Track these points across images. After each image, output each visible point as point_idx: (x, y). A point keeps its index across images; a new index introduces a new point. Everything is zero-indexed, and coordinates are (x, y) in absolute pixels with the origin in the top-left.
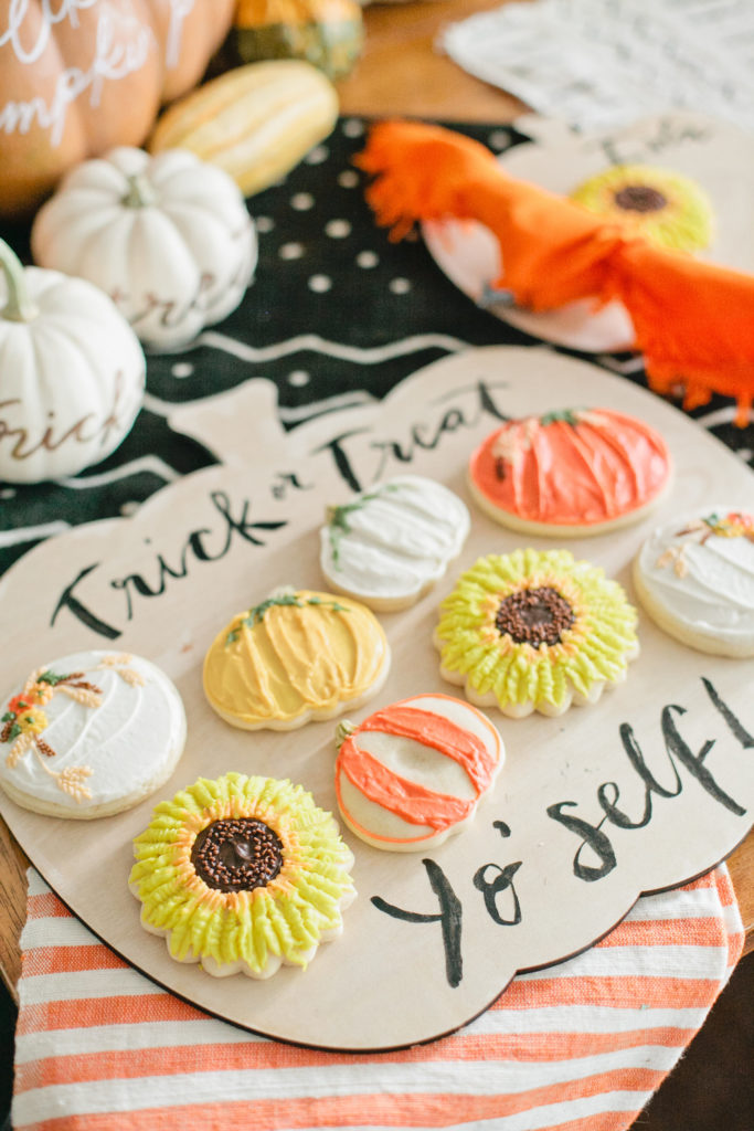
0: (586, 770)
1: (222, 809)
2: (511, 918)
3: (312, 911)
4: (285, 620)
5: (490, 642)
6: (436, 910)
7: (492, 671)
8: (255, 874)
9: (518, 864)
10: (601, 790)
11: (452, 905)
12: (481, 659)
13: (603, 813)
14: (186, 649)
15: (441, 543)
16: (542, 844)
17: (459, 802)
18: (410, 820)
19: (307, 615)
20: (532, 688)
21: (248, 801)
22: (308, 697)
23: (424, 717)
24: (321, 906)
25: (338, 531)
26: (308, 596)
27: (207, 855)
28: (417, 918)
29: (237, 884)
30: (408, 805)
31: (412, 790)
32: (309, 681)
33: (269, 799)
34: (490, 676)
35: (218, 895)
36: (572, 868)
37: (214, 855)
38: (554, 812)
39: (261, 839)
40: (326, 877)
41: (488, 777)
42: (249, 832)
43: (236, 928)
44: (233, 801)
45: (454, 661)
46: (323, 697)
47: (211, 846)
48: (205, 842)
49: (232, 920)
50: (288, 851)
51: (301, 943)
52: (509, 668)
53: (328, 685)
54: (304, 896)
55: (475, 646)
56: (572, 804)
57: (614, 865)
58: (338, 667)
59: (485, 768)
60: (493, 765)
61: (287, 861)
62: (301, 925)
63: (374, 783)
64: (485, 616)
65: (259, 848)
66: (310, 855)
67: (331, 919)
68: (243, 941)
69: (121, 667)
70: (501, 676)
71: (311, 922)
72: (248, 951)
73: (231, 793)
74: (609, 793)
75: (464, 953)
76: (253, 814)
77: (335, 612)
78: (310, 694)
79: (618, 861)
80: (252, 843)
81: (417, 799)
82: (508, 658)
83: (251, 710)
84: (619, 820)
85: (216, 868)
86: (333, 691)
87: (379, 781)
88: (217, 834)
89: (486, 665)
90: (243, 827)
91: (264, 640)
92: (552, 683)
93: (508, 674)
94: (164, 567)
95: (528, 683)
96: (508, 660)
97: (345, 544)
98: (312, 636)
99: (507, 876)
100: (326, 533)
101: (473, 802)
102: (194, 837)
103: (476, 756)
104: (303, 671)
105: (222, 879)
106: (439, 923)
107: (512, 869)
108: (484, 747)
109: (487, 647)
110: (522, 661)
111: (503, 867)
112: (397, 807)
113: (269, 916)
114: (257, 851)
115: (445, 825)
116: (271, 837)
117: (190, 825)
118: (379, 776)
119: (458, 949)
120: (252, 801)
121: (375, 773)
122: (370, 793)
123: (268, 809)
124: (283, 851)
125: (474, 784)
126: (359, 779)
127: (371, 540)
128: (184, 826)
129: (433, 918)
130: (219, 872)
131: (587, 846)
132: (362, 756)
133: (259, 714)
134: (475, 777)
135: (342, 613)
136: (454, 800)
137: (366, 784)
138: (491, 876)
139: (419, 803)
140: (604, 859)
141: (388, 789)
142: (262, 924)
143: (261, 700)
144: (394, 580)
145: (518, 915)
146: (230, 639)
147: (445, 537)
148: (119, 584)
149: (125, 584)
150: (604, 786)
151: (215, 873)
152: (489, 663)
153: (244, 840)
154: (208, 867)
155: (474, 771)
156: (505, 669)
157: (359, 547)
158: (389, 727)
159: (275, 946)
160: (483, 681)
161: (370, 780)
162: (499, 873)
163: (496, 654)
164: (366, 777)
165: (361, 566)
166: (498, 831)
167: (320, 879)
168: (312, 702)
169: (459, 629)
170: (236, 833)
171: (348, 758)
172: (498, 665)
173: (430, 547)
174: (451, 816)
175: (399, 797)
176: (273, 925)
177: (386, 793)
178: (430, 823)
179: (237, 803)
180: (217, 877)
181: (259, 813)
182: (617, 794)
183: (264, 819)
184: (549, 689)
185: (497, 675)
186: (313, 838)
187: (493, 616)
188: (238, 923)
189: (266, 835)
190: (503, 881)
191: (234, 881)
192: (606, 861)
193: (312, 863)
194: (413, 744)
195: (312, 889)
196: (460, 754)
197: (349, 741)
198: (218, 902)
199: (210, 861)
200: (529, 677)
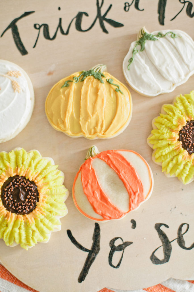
0: (181, 213)
1: (23, 172)
2: (115, 265)
3: (37, 234)
4: (92, 86)
5: (172, 141)
6: (89, 247)
7: (166, 155)
8: (22, 208)
9: (131, 243)
10: (182, 225)
11: (97, 248)
12: (164, 147)
13: (176, 236)
14: (50, 74)
15: (179, 76)
16: (145, 239)
17: (119, 212)
18: (95, 210)
19: (103, 87)
20: (178, 171)
21: (34, 173)
22: (83, 130)
23: (126, 164)
24: (42, 232)
25: (139, 47)
26: (108, 76)
27: (8, 189)
28: (81, 247)
29: (13, 209)
30: (98, 204)
31: (103, 198)
32: (87, 123)
33: (43, 176)
34: (164, 156)
35: (5, 211)
36: (151, 254)
37: (11, 191)
38: (158, 227)
39: (31, 194)
40: (50, 221)
41: (137, 205)
42: (28, 188)
43: (5, 228)
44: (28, 170)
45: (154, 140)
46: (90, 134)
47: (11, 187)
48: (10, 183)
49: (5, 224)
50: (39, 204)
51: (28, 244)
52: (174, 157)
53: (94, 128)
54: (37, 226)
55: (166, 139)
56: (167, 226)
57: (167, 261)
58: (103, 122)
59: (138, 201)
60: (142, 200)
61: (37, 209)
62: (30, 238)
63: (89, 187)
64: (178, 126)
65: (29, 197)
66: (47, 210)
67: (44, 239)
68: (5, 234)
69: (14, 79)
70: (168, 160)
71: (34, 238)
72: (6, 238)
73: (30, 166)
74: (184, 228)
75: (90, 271)
76: (34, 179)
77: (116, 91)
78: (85, 130)
79: (170, 261)
80: (27, 194)
81: (103, 203)
82: (176, 153)
83: (58, 125)
84: (181, 242)
85: (9, 198)
86: (95, 132)
87: (92, 187)
88: (15, 182)
89: (165, 151)
90: (27, 184)
91: (79, 92)
92: (187, 173)
93: (172, 160)
94: (60, 26)
95: (178, 168)
96: (175, 154)
97: (138, 56)
98: (99, 101)
99: (124, 246)
100: (133, 45)
101: (125, 214)
102: (6, 179)
103: (137, 194)
104: (87, 117)
105: (8, 204)
106: (87, 253)
107: (127, 244)
108: (143, 191)
109: (170, 143)
110: (180, 157)
111: (124, 241)
112: (93, 202)
113: (20, 228)
114: (27, 198)
115: (109, 218)
116: (36, 194)
117: (7, 173)
118: (93, 184)
119: (89, 268)
120: (36, 173)
121: (92, 182)
122: (85, 191)
123: (40, 181)
124: (37, 203)
125: (130, 206)
126: (84, 182)
127: (150, 60)
128: (5, 171)
129: (86, 250)
130: (9, 200)
131: (162, 248)
132: (91, 170)
133: (60, 128)
134: (131, 203)
135: (119, 93)
136: (117, 210)
137: (86, 186)
138: (117, 243)
139: (103, 205)
140: (165, 257)
141: (94, 193)
142: (15, 232)
143: (63, 123)
144: (149, 86)
145: (119, 265)
146: (65, 85)
147: (183, 74)
148: (38, 26)
149: (40, 27)
150: (184, 224)
151: (7, 200)
152: (167, 150)
153: (25, 191)
154: (6, 196)
155: (132, 201)
156: (172, 157)
157: (143, 61)
158: (109, 162)
159: (17, 241)
160: (160, 157)
161: (88, 184)
162: (121, 243)
163: (171, 148)
164: (88, 182)
165: (138, 72)
166: (131, 224)
167: (47, 221)
168: (84, 134)
169: (164, 126)
170: (23, 186)
171: (85, 169)
172: (170, 153)
173: (173, 76)
174: (112, 217)
175: (96, 198)
176: (19, 233)
177: (92, 194)
178: (102, 215)
179: (30, 171)
180: (7, 202)
181: (36, 181)
182: (187, 230)
183: (37, 184)
184: (185, 175)
185: (167, 158)
186: (52, 201)
187: (180, 128)
188: (7, 226)
189: (34, 193)
190: (121, 248)
191: (13, 207)
192: (165, 258)
193: (47, 213)
194: (115, 175)
195: (41, 225)
196: (131, 190)
197: (90, 160)
198: (3, 214)
199: (8, 193)
200: (179, 167)
